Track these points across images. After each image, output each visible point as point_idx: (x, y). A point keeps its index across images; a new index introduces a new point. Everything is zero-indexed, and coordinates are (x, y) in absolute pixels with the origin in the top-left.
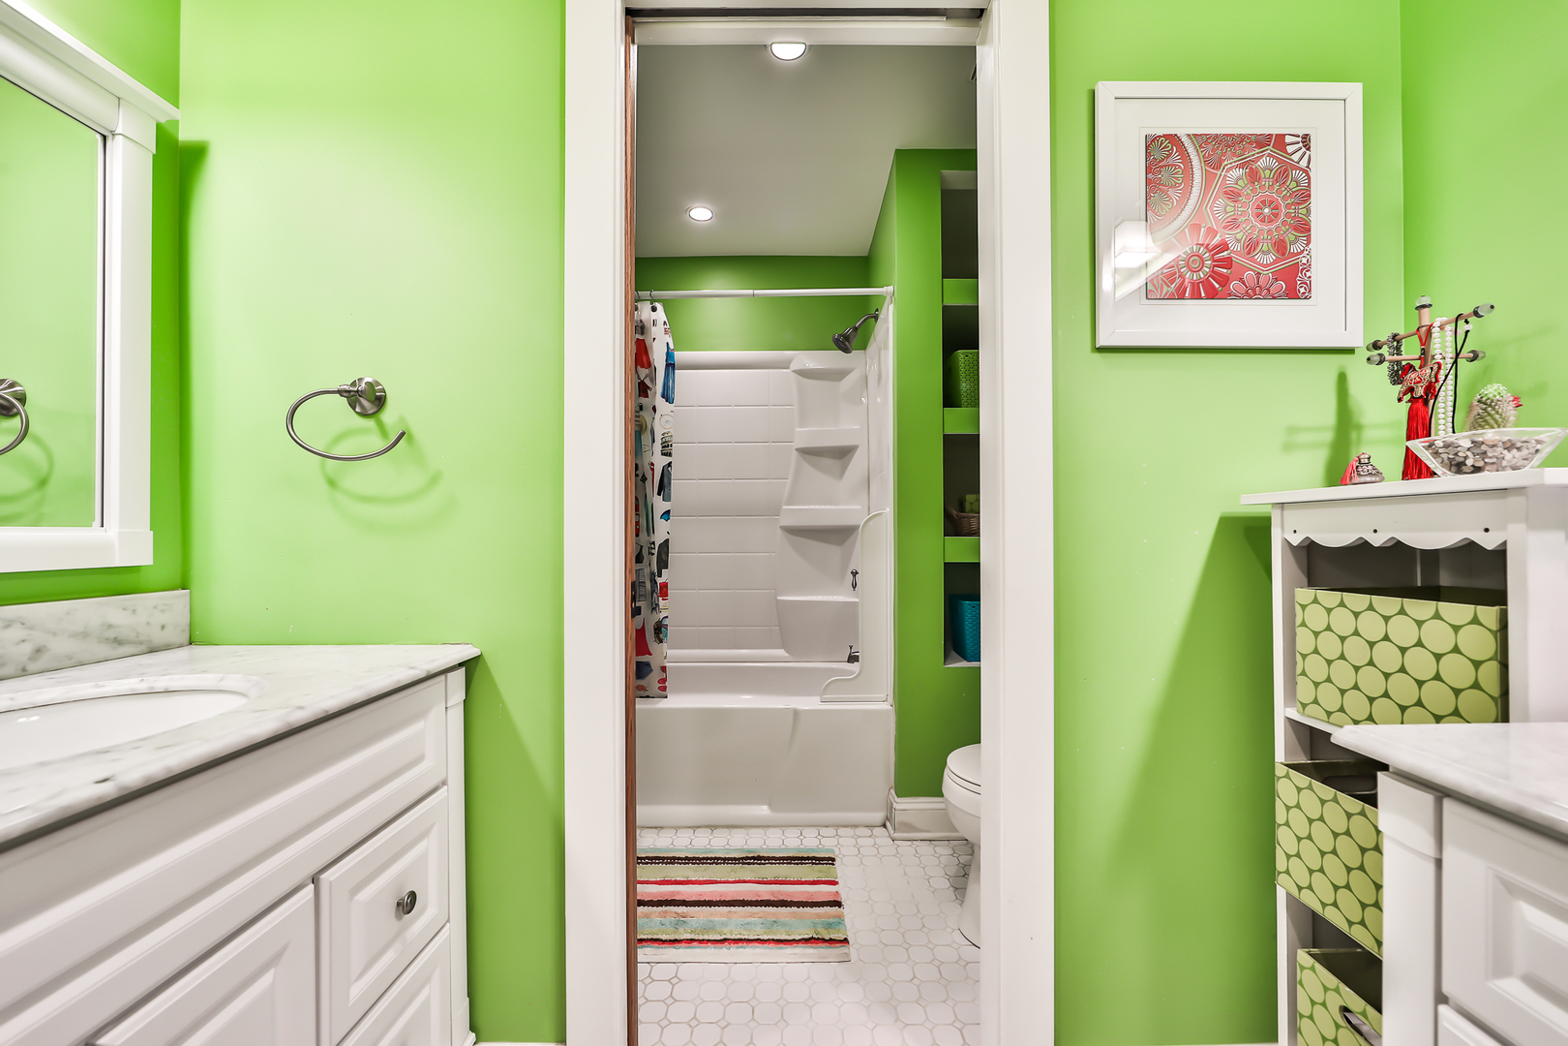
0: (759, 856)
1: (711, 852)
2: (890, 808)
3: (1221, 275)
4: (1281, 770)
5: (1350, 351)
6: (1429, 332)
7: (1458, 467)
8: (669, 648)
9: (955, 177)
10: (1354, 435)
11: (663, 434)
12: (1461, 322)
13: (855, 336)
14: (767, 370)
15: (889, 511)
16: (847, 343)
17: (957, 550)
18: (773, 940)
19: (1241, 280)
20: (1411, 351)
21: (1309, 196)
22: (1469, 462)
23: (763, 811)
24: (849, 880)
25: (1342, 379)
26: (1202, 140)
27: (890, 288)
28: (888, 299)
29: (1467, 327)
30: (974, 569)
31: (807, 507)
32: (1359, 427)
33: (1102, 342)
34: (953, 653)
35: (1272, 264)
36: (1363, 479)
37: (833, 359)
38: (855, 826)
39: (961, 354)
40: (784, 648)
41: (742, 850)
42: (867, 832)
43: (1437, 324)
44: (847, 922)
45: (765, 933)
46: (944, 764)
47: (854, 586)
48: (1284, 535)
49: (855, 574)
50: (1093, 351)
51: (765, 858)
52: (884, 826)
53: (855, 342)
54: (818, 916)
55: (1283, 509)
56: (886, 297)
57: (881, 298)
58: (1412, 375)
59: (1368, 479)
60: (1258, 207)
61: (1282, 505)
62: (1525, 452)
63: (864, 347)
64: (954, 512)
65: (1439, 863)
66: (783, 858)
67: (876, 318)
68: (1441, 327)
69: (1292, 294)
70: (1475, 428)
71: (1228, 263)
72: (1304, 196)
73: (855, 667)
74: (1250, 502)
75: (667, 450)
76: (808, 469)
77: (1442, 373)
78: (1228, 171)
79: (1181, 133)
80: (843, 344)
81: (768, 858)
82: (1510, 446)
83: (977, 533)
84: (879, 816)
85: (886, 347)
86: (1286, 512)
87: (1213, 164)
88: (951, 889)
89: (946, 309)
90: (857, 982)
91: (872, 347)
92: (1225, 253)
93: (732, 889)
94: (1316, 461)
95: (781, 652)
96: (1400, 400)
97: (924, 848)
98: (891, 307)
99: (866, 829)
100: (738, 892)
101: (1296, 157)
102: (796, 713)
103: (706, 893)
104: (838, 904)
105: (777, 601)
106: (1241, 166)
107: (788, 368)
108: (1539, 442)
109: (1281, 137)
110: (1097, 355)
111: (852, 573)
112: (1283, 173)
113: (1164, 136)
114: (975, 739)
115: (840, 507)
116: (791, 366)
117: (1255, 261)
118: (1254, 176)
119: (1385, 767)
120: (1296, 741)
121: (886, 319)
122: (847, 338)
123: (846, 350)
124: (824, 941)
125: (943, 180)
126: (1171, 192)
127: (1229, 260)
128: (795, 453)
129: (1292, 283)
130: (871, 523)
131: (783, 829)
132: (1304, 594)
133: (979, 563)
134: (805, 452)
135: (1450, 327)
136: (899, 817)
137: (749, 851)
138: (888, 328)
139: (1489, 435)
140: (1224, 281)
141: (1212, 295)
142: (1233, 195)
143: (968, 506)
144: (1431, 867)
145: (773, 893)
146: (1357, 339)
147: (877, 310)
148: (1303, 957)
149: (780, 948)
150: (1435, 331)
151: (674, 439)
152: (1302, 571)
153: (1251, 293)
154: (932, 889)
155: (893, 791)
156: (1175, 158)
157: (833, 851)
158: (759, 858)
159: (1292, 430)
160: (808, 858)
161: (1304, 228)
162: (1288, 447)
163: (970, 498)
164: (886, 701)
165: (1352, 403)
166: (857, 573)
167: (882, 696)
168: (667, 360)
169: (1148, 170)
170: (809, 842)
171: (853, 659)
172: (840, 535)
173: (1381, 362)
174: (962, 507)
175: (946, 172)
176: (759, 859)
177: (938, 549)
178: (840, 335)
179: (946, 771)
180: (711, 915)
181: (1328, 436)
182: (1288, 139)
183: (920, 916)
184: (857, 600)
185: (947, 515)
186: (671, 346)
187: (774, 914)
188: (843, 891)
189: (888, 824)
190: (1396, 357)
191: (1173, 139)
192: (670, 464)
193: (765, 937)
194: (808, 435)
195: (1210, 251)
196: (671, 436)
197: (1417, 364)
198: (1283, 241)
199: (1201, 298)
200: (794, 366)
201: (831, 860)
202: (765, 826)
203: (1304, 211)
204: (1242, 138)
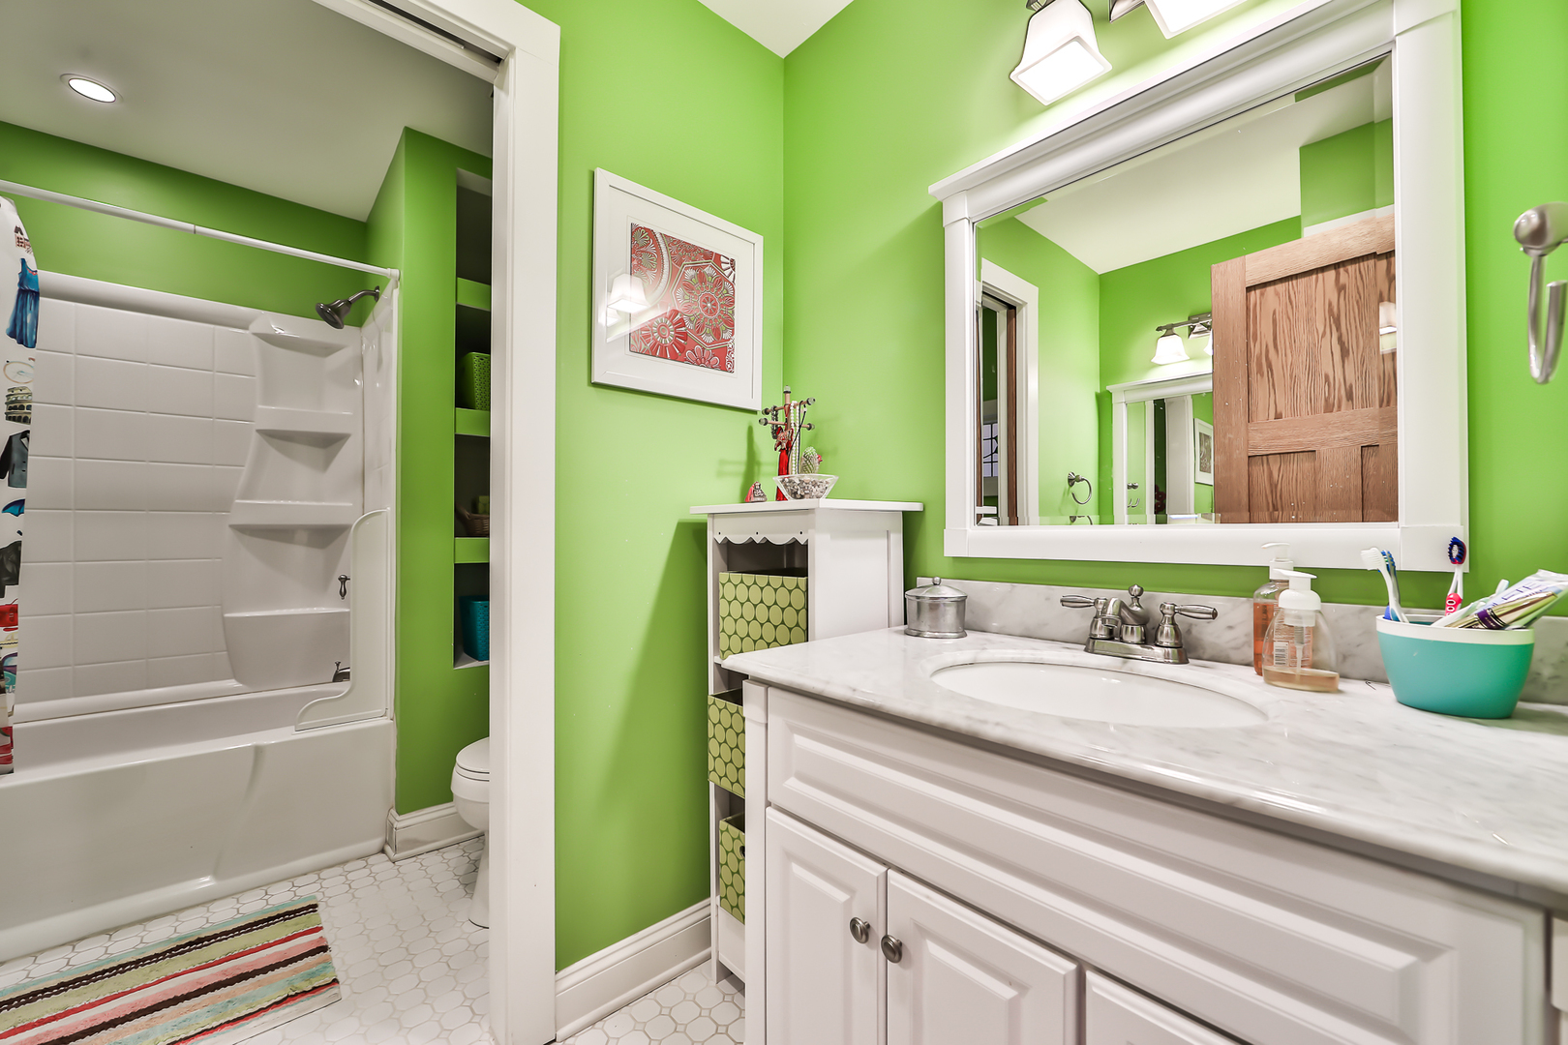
0: (199, 939)
1: (112, 960)
2: (390, 829)
3: (680, 343)
4: (711, 700)
5: (754, 412)
6: (789, 410)
7: (794, 495)
8: (18, 702)
9: (472, 179)
10: (756, 468)
11: (12, 390)
12: (802, 406)
13: (347, 311)
14: (212, 326)
15: (390, 510)
16: (336, 317)
17: (467, 550)
18: (228, 1022)
19: (693, 351)
20: (781, 419)
21: (734, 302)
22: (799, 492)
23: (206, 883)
24: (334, 923)
25: (750, 430)
26: (671, 241)
27: (395, 272)
28: (391, 283)
29: (805, 409)
30: (484, 568)
31: (274, 502)
32: (759, 464)
33: (596, 379)
34: (465, 655)
35: (711, 343)
36: (756, 499)
37: (317, 330)
38: (344, 862)
39: (475, 356)
40: (235, 676)
41: (170, 940)
42: (362, 863)
43: (792, 405)
44: (336, 963)
45: (215, 1020)
46: (453, 762)
47: (343, 594)
48: (714, 536)
49: (344, 580)
50: (589, 385)
51: (208, 939)
52: (383, 851)
53: (346, 318)
54: (295, 971)
55: (713, 518)
56: (388, 280)
57: (385, 279)
58: (781, 435)
59: (759, 499)
60: (704, 301)
61: (713, 515)
62: (821, 488)
63: (359, 323)
64: (467, 513)
65: (767, 725)
66: (239, 929)
67: (377, 296)
68: (794, 407)
69: (723, 368)
70: (802, 472)
71: (685, 336)
72: (731, 301)
73: (343, 686)
74: (696, 512)
75: (17, 413)
76: (273, 454)
77: (794, 435)
78: (687, 268)
79: (657, 230)
80: (333, 316)
81: (215, 936)
82: (815, 484)
83: (487, 535)
84: (376, 843)
85: (389, 330)
86: (716, 520)
87: (676, 261)
88: (461, 887)
89: (459, 309)
90: (351, 1015)
91: (369, 326)
92: (683, 329)
93: (155, 992)
94: (735, 485)
95: (232, 683)
96: (776, 449)
97: (435, 857)
98: (396, 292)
99: (360, 861)
100: (165, 993)
101: (727, 273)
102: (258, 750)
103: (104, 1014)
104: (324, 949)
105: (224, 618)
106: (694, 268)
107: (246, 328)
108: (827, 483)
109: (718, 256)
110: (592, 389)
111: (340, 579)
112: (720, 281)
113: (645, 228)
114: (484, 733)
115: (324, 504)
116: (251, 327)
117: (701, 339)
118: (702, 278)
119: (746, 677)
120: (720, 679)
121: (390, 301)
122: (336, 310)
123: (336, 325)
124: (305, 993)
125: (458, 177)
126: (648, 273)
127: (685, 334)
128: (255, 436)
129: (721, 359)
130: (367, 523)
131: (237, 896)
132: (724, 576)
133: (488, 564)
134: (272, 436)
135: (798, 408)
136: (400, 836)
137: (181, 939)
138: (391, 308)
139: (807, 477)
140: (683, 349)
141: (674, 358)
142: (688, 287)
143: (481, 507)
144: (764, 729)
145: (224, 972)
146: (759, 408)
147: (378, 288)
148: (723, 824)
149: (244, 1025)
150: (792, 408)
151: (34, 398)
152: (724, 559)
153: (699, 362)
154: (440, 894)
155: (393, 812)
156: (651, 248)
157: (315, 897)
158: (200, 940)
159: (722, 462)
160: (278, 916)
161: (730, 323)
162: (720, 474)
163: (482, 499)
164: (385, 715)
165: (755, 448)
166: (346, 579)
167: (381, 711)
168: (21, 284)
169: (633, 251)
170: (281, 897)
171: (341, 676)
172: (327, 536)
173: (765, 424)
174: (474, 508)
175: (462, 171)
176: (199, 942)
177: (446, 550)
178: (328, 306)
179: (456, 769)
180: (117, 1036)
181: (742, 468)
182: (723, 259)
183: (426, 924)
184: (347, 610)
185: (458, 515)
186: (32, 265)
187: (227, 995)
188: (328, 935)
189: (388, 849)
190: (775, 422)
191: (650, 232)
192: (25, 434)
193: (215, 1024)
194: (273, 414)
195: (674, 325)
196: (30, 394)
197: (783, 427)
198: (718, 329)
199: (666, 358)
200: (255, 327)
201: (313, 908)
202: (207, 901)
203: (730, 312)
204: (696, 248)
